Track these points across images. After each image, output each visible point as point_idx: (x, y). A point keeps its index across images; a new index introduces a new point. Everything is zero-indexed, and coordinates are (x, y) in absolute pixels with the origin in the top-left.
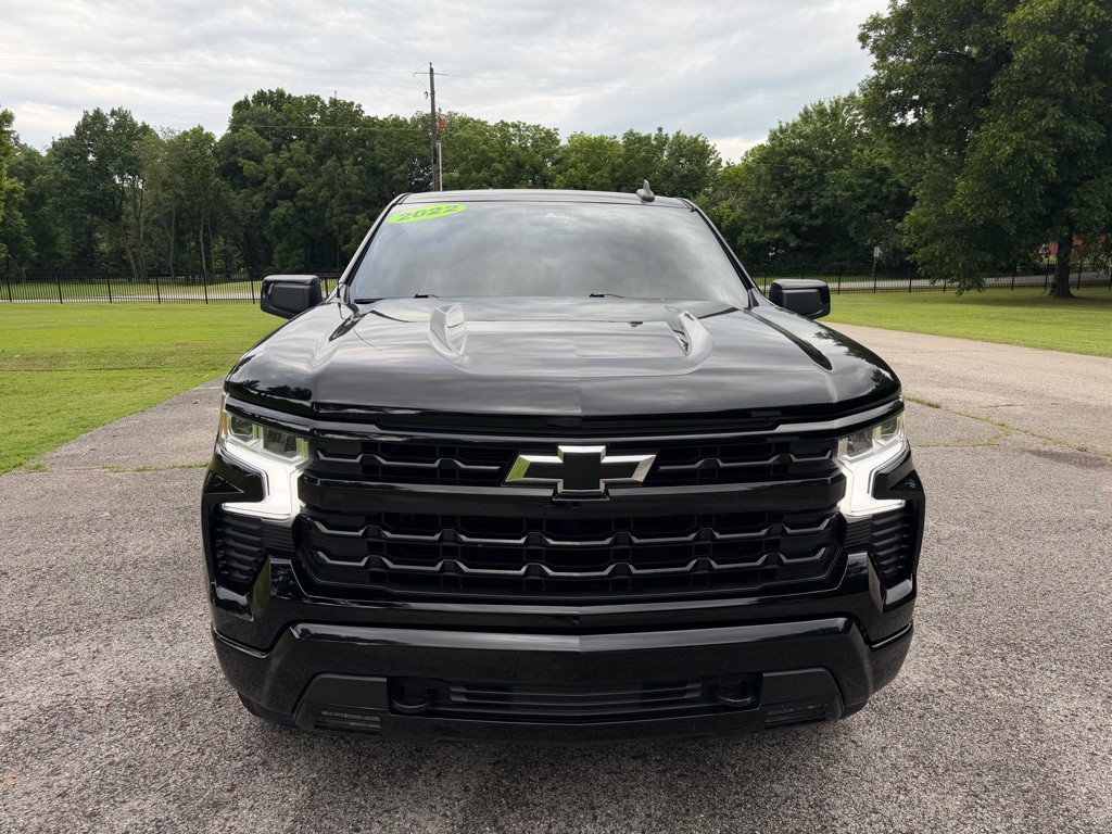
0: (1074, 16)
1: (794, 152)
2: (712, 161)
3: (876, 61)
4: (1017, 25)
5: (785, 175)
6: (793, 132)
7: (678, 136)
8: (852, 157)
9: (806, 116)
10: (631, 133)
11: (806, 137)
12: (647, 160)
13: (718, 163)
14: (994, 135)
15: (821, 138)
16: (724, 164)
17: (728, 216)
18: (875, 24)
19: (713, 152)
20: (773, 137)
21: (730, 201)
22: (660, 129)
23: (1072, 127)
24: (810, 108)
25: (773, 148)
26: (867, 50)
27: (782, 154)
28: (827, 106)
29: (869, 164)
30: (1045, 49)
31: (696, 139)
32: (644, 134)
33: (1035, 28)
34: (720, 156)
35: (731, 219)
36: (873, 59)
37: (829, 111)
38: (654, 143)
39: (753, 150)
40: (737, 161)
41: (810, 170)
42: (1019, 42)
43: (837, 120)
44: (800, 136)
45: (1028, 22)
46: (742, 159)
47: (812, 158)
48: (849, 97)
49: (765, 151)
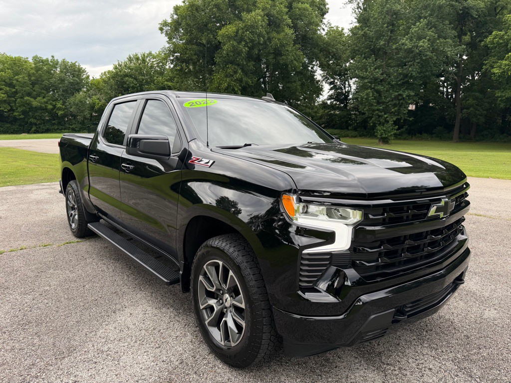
0: (242, 36)
1: (126, 75)
2: (84, 76)
3: (168, 40)
4: (223, 36)
5: (125, 86)
6: (125, 66)
7: (64, 61)
8: (155, 80)
9: (130, 59)
10: (36, 57)
11: (132, 69)
12: (48, 72)
13: (88, 77)
14: (219, 78)
15: (139, 70)
16: (91, 78)
17: (98, 103)
18: (165, 24)
19: (84, 71)
20: (116, 68)
21: (98, 96)
22: (53, 57)
23: (245, 79)
24: (132, 56)
25: (117, 73)
26: (164, 35)
27: (121, 76)
28: (140, 56)
29: (162, 84)
30: (233, 47)
31: (75, 63)
32: (44, 58)
33: (229, 38)
34: (88, 74)
35: (100, 105)
36: (166, 39)
37: (141, 58)
38: (51, 64)
39: (105, 72)
40: (98, 77)
41: (136, 85)
42: (224, 42)
43: (145, 63)
44: (129, 68)
45: (227, 35)
46: (100, 76)
47: (136, 79)
48: (149, 53)
49: (113, 74)
